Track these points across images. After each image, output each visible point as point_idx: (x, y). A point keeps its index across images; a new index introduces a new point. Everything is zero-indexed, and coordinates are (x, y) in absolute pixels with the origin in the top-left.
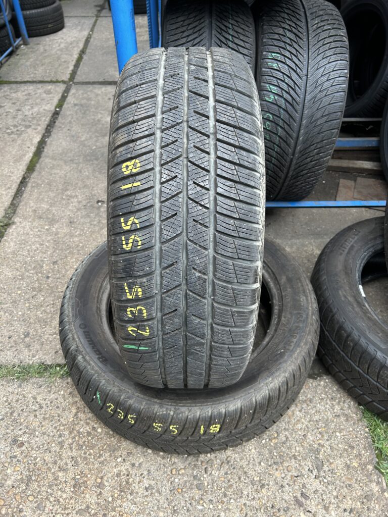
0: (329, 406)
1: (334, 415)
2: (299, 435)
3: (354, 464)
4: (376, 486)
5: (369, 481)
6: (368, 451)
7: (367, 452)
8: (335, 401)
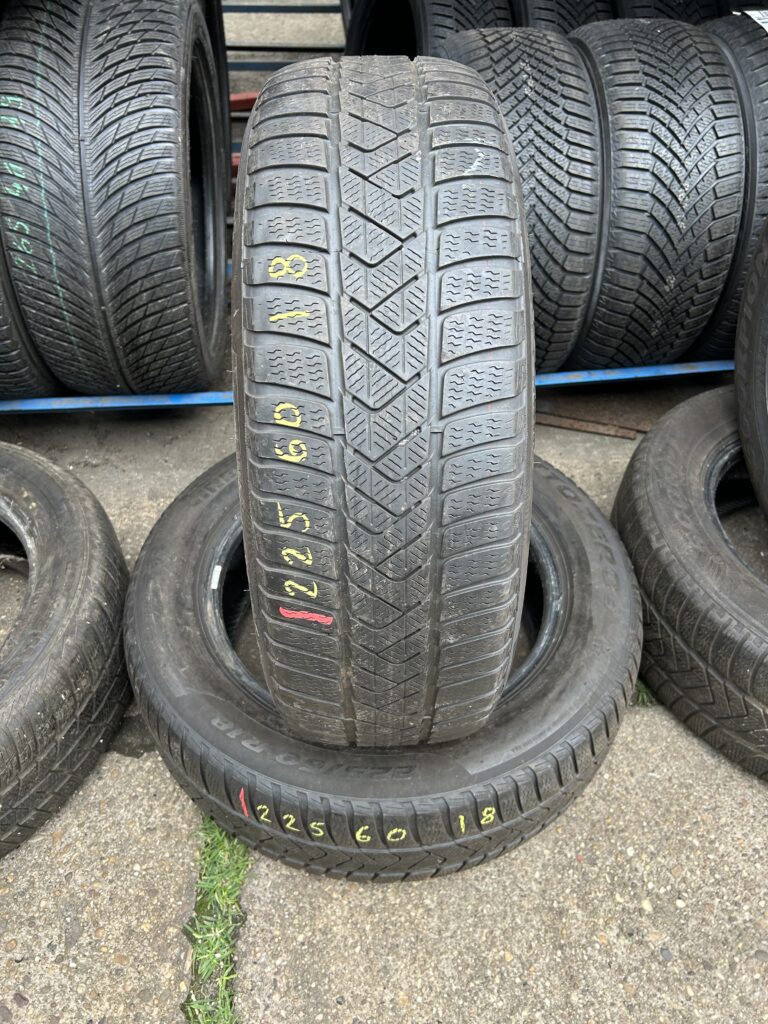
0: (143, 810)
1: (145, 829)
2: (59, 875)
3: (143, 927)
4: (171, 968)
5: (158, 960)
6: (183, 898)
7: (180, 900)
8: (158, 800)
